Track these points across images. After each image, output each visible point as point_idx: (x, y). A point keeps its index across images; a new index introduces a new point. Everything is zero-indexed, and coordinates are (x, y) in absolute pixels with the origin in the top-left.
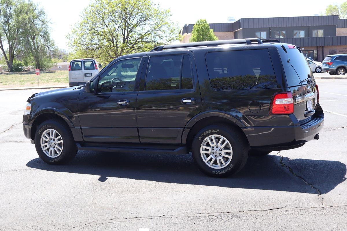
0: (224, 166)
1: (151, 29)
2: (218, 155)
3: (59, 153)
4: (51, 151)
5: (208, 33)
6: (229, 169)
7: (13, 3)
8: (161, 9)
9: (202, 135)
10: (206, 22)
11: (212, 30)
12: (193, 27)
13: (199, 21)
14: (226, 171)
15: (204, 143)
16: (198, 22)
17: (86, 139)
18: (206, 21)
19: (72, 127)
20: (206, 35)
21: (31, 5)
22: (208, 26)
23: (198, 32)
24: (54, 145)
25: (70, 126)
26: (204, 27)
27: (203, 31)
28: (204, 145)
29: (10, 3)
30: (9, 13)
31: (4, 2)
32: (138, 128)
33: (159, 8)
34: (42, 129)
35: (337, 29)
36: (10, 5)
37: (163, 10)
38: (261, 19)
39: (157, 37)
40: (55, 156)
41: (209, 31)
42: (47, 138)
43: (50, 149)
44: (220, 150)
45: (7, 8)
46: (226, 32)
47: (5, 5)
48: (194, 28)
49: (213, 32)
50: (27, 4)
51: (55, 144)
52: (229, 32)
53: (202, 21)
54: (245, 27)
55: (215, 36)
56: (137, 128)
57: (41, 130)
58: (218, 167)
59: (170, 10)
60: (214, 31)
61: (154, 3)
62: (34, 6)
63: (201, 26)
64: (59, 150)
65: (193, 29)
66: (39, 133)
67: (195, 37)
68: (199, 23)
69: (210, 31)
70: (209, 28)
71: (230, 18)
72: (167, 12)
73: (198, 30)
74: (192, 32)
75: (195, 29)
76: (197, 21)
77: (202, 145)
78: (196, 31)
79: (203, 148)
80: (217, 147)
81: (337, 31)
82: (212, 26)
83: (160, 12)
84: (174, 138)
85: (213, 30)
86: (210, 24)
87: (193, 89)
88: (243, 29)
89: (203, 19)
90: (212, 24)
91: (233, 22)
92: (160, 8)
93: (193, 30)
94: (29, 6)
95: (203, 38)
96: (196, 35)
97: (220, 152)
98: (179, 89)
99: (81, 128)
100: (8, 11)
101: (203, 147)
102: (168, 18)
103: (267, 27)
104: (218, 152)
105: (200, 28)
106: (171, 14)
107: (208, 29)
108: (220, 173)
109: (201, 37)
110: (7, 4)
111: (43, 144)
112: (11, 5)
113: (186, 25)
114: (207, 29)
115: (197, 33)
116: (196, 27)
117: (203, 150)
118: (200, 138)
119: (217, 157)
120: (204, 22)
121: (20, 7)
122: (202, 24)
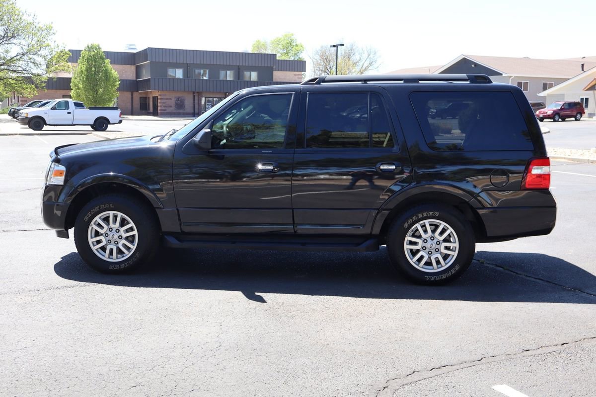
0: (443, 267)
1: (22, 51)
3: (128, 254)
4: (111, 250)
5: (103, 65)
8: (39, 23)
9: (410, 221)
10: (99, 48)
16: (88, 47)
17: (187, 229)
18: (100, 46)
19: (160, 208)
20: (100, 67)
22: (103, 54)
23: (88, 63)
24: (118, 240)
25: (155, 206)
26: (98, 55)
27: (95, 61)
32: (293, 209)
33: (35, 21)
34: (93, 211)
35: (274, 72)
37: (41, 25)
38: (173, 50)
39: (31, 65)
40: (118, 258)
41: (104, 62)
43: (109, 247)
46: (125, 64)
48: (81, 55)
52: (129, 66)
53: (94, 47)
54: (154, 60)
57: (90, 214)
58: (435, 269)
59: (52, 25)
60: (112, 63)
61: (28, 13)
63: (92, 53)
64: (129, 249)
66: (86, 218)
67: (84, 69)
68: (90, 49)
70: (104, 57)
71: (130, 45)
72: (49, 29)
73: (88, 59)
74: (79, 61)
75: (83, 57)
76: (87, 46)
78: (84, 60)
81: (274, 75)
82: (109, 55)
83: (37, 27)
85: (110, 60)
86: (104, 52)
88: (152, 62)
89: (96, 43)
90: (108, 52)
91: (135, 51)
92: (37, 21)
93: (81, 58)
95: (95, 71)
96: (84, 66)
99: (177, 209)
102: (50, 38)
103: (185, 62)
104: (435, 246)
105: (90, 56)
106: (54, 32)
107: (103, 59)
108: (438, 279)
109: (93, 69)
111: (92, 238)
114: (101, 58)
115: (86, 64)
116: (85, 54)
122: (93, 51)
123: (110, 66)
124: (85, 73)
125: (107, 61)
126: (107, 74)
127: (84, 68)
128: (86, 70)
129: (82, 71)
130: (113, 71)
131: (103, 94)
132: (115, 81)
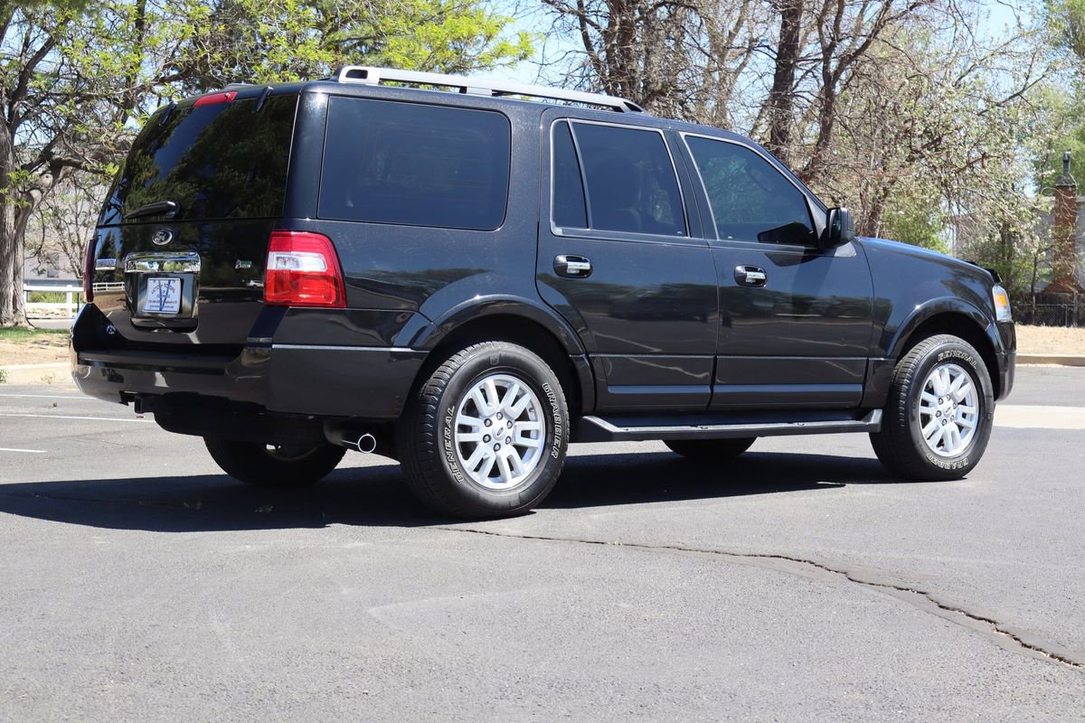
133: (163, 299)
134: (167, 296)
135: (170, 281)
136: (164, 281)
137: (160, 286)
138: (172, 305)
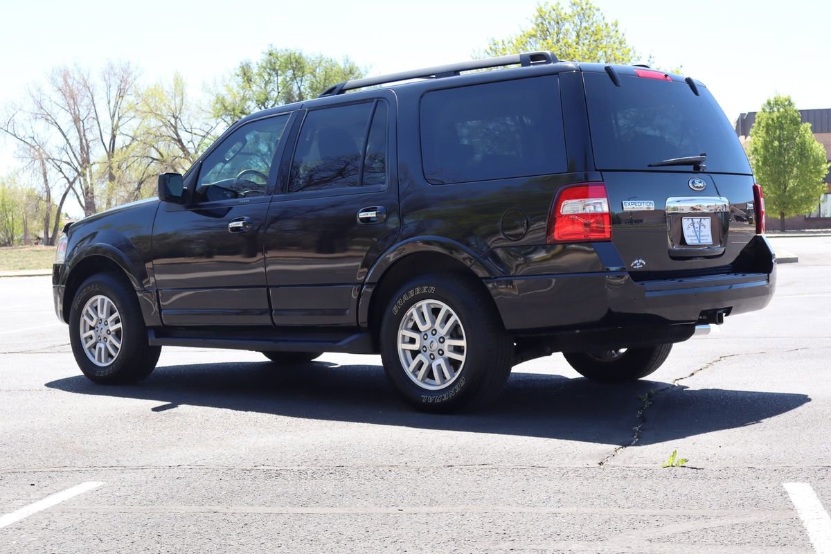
0: (448, 382)
2: (436, 353)
3: (115, 355)
4: (100, 349)
5: (796, 133)
6: (458, 389)
7: (307, 70)
9: (399, 302)
10: (790, 104)
11: (808, 125)
12: (755, 119)
13: (772, 103)
14: (451, 394)
15: (407, 323)
16: (769, 103)
17: (167, 321)
18: (792, 101)
20: (789, 139)
21: (351, 72)
22: (796, 115)
23: (767, 132)
24: (107, 336)
26: (786, 118)
27: (781, 128)
28: (406, 329)
29: (301, 67)
30: (298, 92)
31: (286, 67)
36: (300, 73)
40: (107, 362)
41: (799, 129)
42: (92, 318)
43: (99, 345)
44: (439, 341)
45: (293, 81)
47: (290, 73)
48: (757, 120)
49: (809, 131)
50: (340, 68)
51: (109, 332)
53: (779, 103)
55: (816, 142)
56: (266, 289)
58: (436, 385)
60: (814, 130)
62: (356, 75)
63: (776, 115)
64: (116, 348)
65: (755, 122)
69: (801, 129)
73: (768, 125)
74: (752, 131)
75: (759, 123)
76: (766, 102)
77: (402, 329)
78: (761, 129)
79: (404, 336)
80: (434, 332)
82: (808, 115)
84: (341, 312)
85: (810, 125)
86: (801, 111)
87: (384, 186)
89: (784, 95)
90: (808, 111)
93: (755, 125)
94: (345, 75)
95: (781, 146)
96: (761, 139)
97: (441, 346)
98: (356, 186)
100: (295, 88)
101: (404, 333)
104: (436, 345)
105: (773, 120)
107: (797, 124)
108: (438, 401)
109: (776, 143)
110: (294, 71)
112: (303, 72)
113: (742, 115)
114: (795, 122)
115: (764, 135)
116: (763, 118)
117: (404, 342)
118: (395, 309)
119: (433, 359)
120: (787, 103)
121: (323, 78)
122: (778, 110)
123: (809, 135)
124: (762, 152)
125: (806, 126)
126: (803, 152)
127: (760, 144)
128: (762, 148)
129: (756, 150)
130: (816, 144)
131: (794, 190)
132: (817, 163)
133: (698, 233)
134: (700, 231)
135: (701, 219)
136: (696, 220)
137: (693, 223)
138: (705, 238)
